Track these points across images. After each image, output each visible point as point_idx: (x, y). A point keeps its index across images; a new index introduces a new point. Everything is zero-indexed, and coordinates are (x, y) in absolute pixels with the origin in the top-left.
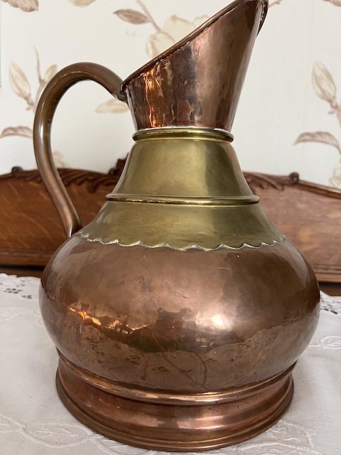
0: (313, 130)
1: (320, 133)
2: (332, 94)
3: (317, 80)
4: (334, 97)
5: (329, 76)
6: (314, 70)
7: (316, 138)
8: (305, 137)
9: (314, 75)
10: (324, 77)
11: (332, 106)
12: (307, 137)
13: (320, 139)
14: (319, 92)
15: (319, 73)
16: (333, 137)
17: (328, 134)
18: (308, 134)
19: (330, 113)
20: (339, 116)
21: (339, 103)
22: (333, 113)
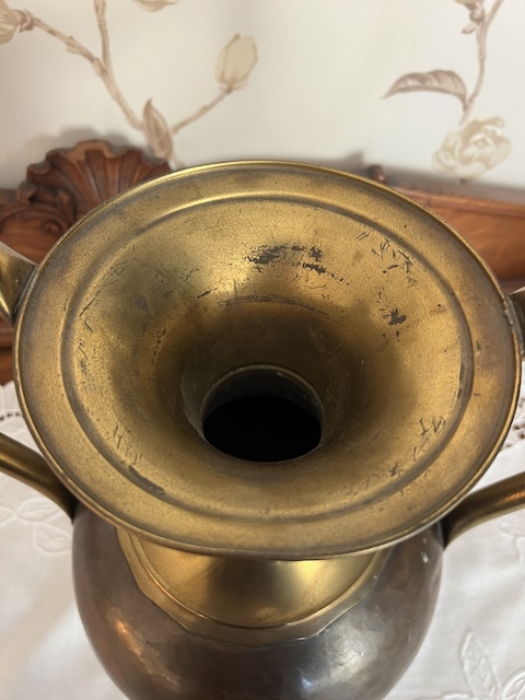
1: (436, 74)
7: (428, 84)
8: (408, 83)
11: (472, 18)
12: (411, 83)
13: (435, 84)
16: (460, 80)
17: (451, 74)
18: (413, 76)
19: (464, 32)
20: (481, 39)
21: (488, 10)
22: (471, 31)
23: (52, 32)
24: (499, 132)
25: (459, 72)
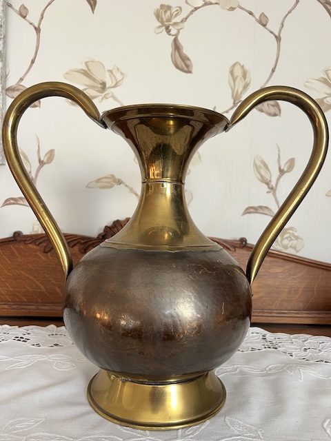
0: (256, 205)
1: (261, 207)
2: (269, 179)
3: (257, 168)
4: (270, 181)
5: (266, 166)
6: (255, 162)
7: (258, 211)
8: (250, 210)
9: (255, 164)
10: (262, 166)
11: (269, 187)
12: (252, 210)
13: (261, 211)
14: (259, 177)
15: (259, 163)
17: (267, 208)
18: (252, 208)
19: (268, 192)
20: (274, 195)
21: (274, 186)
22: (270, 192)
23: (126, 186)
24: (296, 234)
25: (270, 207)
